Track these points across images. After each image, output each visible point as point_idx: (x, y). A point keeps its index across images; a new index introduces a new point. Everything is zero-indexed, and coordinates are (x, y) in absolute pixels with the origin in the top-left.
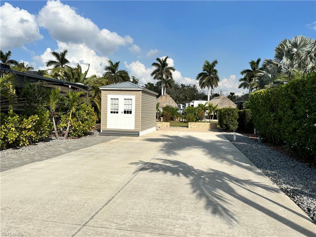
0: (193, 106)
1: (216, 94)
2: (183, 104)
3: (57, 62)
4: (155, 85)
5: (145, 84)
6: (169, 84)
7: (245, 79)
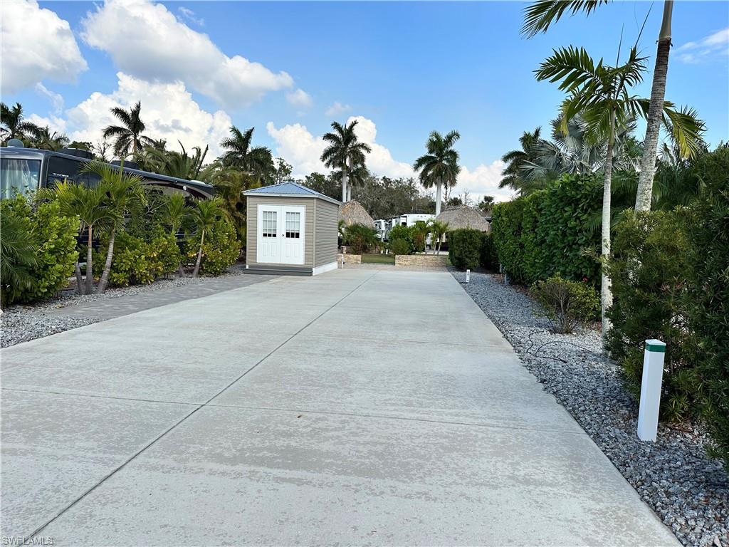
0: (404, 224)
1: (456, 199)
2: (386, 220)
3: (125, 130)
4: (326, 178)
5: (306, 177)
6: (358, 177)
7: (510, 170)
